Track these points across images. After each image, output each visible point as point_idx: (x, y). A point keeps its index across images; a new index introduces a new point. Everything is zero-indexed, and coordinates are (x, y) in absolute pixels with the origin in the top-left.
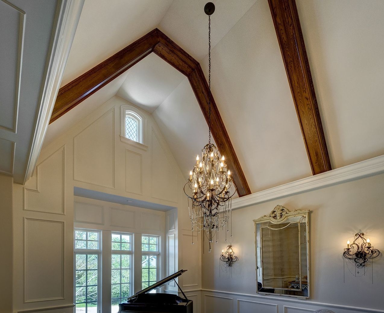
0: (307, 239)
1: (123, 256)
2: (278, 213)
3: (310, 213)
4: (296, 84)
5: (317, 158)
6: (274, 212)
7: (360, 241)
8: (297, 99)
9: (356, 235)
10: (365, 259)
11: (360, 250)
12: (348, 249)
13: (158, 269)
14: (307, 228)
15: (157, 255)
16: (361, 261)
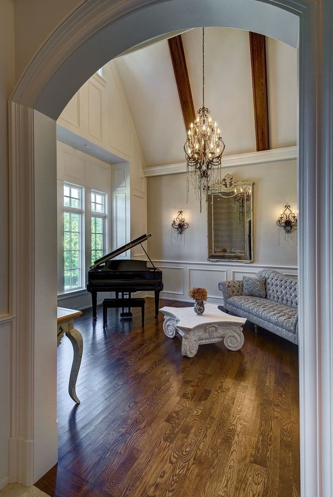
0: (252, 208)
1: (73, 215)
2: (228, 182)
3: (253, 184)
4: (257, 70)
5: (263, 136)
6: (225, 180)
7: (288, 212)
8: (256, 83)
9: (285, 207)
10: (291, 226)
11: (288, 219)
12: (281, 218)
13: (104, 234)
14: (251, 197)
15: (104, 217)
16: (289, 228)
